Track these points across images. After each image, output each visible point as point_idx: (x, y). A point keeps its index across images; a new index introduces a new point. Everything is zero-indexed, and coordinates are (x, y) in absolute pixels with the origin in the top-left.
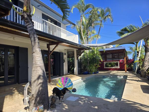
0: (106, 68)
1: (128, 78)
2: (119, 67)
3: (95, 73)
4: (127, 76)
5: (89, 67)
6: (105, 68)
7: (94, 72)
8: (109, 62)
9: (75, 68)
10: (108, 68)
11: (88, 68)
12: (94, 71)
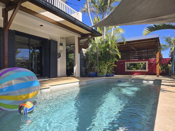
0: (128, 71)
1: (162, 83)
2: (147, 70)
3: (107, 76)
4: (161, 80)
5: (98, 66)
6: (126, 71)
7: (105, 74)
8: (133, 62)
9: (76, 67)
10: (131, 71)
11: (97, 68)
12: (106, 72)
